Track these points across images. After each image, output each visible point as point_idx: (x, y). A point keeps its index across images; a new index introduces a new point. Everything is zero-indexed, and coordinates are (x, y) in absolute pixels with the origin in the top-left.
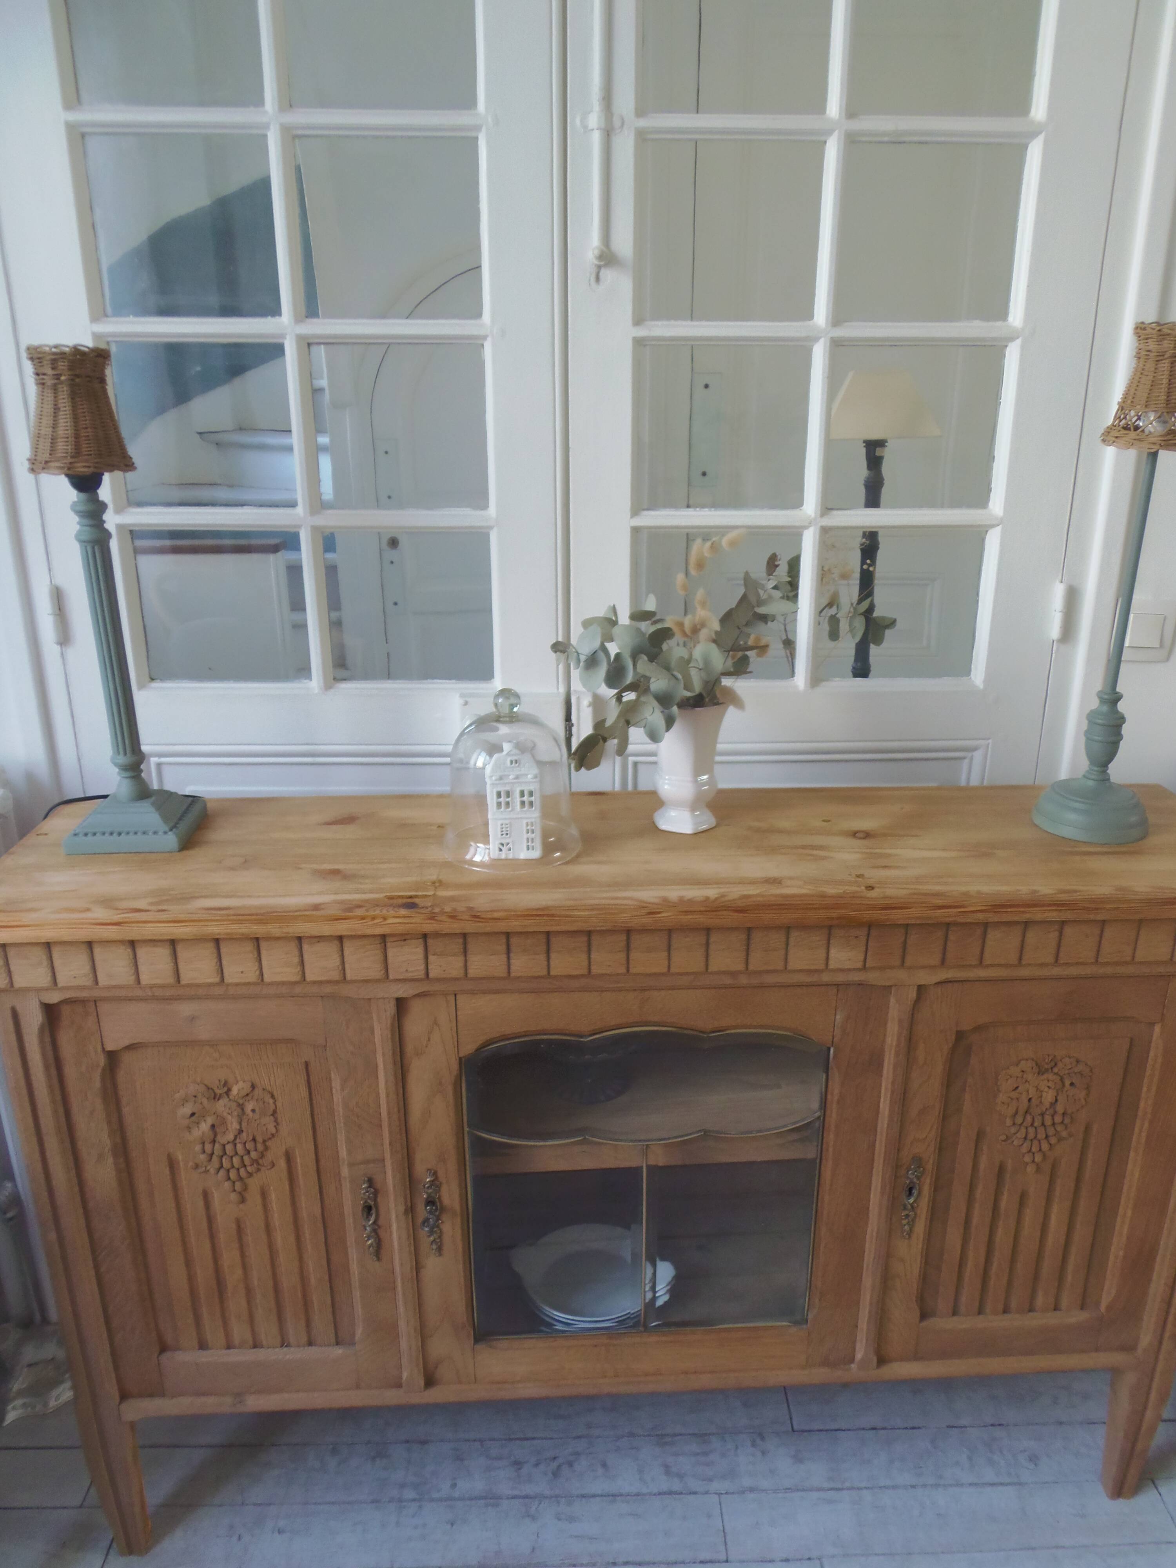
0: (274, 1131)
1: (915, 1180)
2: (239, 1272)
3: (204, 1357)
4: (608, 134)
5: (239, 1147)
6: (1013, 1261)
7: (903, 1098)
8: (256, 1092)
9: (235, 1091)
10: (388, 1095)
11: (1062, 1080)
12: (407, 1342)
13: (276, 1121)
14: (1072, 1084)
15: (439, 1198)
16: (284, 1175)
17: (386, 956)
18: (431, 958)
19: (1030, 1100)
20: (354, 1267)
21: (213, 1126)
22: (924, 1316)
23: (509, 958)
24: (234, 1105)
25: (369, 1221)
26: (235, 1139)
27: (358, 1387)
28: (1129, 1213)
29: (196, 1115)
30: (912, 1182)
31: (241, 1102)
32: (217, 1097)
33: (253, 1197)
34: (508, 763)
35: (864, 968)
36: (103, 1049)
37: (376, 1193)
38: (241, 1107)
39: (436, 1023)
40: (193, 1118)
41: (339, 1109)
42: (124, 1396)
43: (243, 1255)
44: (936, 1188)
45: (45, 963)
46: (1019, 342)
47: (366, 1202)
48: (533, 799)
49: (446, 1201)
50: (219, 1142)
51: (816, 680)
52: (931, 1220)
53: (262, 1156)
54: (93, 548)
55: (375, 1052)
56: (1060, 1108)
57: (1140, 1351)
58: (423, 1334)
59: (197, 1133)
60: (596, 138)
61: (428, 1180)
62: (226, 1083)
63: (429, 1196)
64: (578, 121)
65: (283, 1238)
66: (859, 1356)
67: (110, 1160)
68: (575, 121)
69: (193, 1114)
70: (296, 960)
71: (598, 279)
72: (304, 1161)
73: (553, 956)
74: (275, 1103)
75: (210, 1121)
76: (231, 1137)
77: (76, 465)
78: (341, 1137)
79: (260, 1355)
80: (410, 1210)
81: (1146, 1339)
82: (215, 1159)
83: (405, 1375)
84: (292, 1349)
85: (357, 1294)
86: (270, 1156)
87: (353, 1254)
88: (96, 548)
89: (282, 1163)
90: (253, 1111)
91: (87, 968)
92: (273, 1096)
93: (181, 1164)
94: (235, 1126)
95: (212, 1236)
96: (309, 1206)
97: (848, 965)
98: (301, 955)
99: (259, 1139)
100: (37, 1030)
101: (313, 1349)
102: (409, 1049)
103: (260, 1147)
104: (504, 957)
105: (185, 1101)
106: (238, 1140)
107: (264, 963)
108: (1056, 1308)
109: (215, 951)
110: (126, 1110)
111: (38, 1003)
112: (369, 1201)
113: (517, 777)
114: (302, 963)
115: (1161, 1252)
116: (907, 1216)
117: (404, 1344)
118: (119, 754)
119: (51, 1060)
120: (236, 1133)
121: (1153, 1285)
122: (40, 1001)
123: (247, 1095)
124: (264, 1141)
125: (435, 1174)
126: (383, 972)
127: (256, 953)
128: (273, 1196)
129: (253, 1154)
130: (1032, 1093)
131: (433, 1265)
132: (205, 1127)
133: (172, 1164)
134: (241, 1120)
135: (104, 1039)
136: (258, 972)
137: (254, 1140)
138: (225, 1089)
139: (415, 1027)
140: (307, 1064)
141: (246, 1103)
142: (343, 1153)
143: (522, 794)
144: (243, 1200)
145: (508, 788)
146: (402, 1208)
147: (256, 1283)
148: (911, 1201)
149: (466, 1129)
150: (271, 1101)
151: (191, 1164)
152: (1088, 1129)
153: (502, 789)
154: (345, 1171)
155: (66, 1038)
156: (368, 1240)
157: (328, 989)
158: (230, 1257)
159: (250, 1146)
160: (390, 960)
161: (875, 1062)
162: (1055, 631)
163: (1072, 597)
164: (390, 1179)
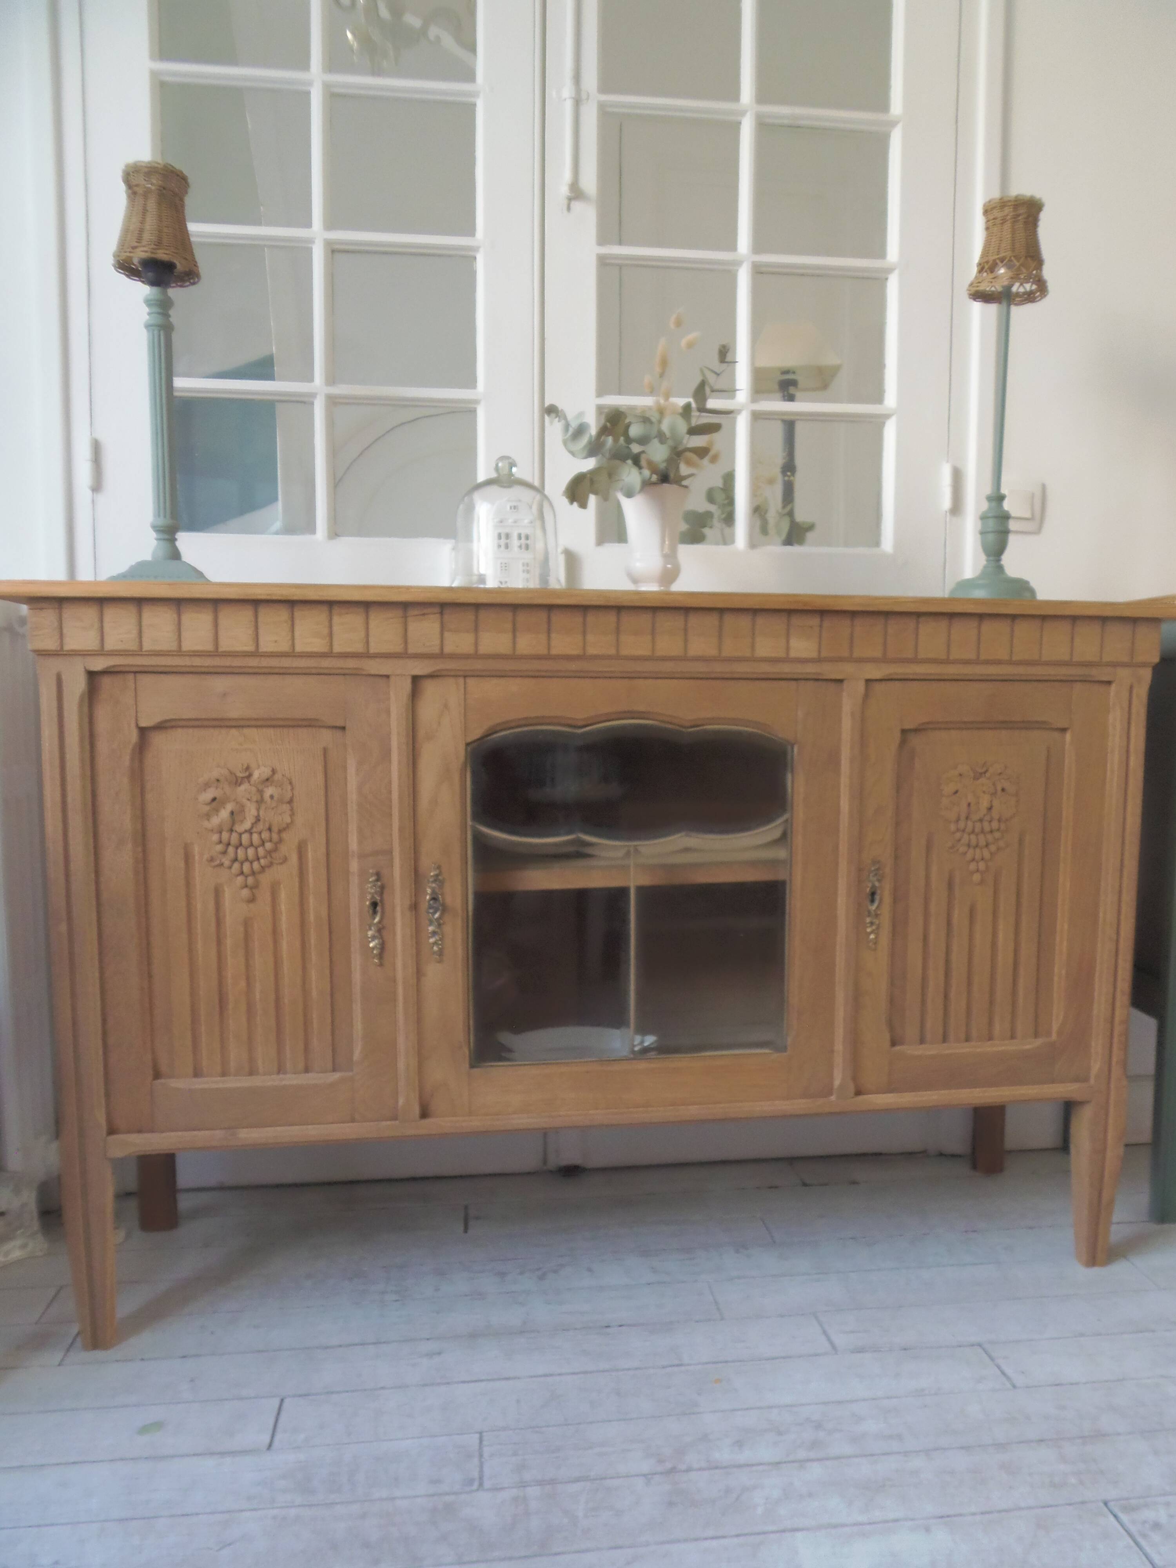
0: (288, 820)
1: (877, 884)
2: (243, 984)
3: (199, 1084)
4: (577, 102)
5: (255, 837)
6: (969, 983)
7: (860, 795)
8: (276, 777)
9: (256, 775)
10: (400, 778)
11: (994, 784)
12: (404, 1062)
13: (292, 809)
14: (1003, 790)
15: (442, 894)
16: (295, 871)
17: (406, 630)
18: (446, 634)
19: (969, 805)
20: (357, 977)
21: (232, 813)
22: (893, 1043)
23: (514, 637)
24: (254, 789)
25: (374, 919)
26: (252, 828)
27: (353, 1120)
28: (1066, 927)
29: (217, 800)
30: (874, 886)
31: (260, 787)
32: (239, 781)
33: (264, 896)
34: (508, 508)
35: (819, 660)
36: (137, 725)
37: (382, 887)
38: (261, 792)
39: (446, 706)
40: (214, 804)
41: (353, 796)
42: (112, 1131)
43: (248, 966)
44: (895, 900)
45: (97, 625)
46: (896, 272)
47: (373, 897)
48: (528, 542)
49: (449, 900)
50: (236, 831)
51: (753, 544)
52: (894, 935)
53: (275, 850)
54: (159, 331)
55: (389, 734)
56: (995, 814)
57: (1092, 1081)
58: (421, 1054)
59: (215, 821)
60: (568, 106)
61: (432, 874)
62: (248, 768)
63: (433, 892)
64: (554, 93)
65: (288, 945)
66: (837, 1082)
67: (129, 846)
68: (551, 93)
69: (214, 799)
70: (326, 631)
71: (569, 209)
72: (315, 854)
73: (553, 635)
74: (292, 789)
75: (230, 807)
76: (247, 825)
77: (158, 251)
78: (353, 827)
79: (256, 1081)
80: (415, 907)
81: (1096, 1066)
82: (231, 850)
83: (401, 1101)
84: (288, 1076)
85: (357, 1008)
86: (284, 849)
87: (357, 961)
88: (162, 333)
89: (294, 859)
90: (272, 797)
91: (135, 632)
92: (291, 783)
93: (197, 858)
94: (254, 812)
95: (219, 942)
96: (315, 906)
97: (804, 655)
98: (331, 627)
99: (275, 829)
100: (78, 698)
101: (310, 1075)
102: (421, 733)
103: (275, 836)
104: (510, 635)
105: (207, 786)
106: (254, 830)
107: (297, 633)
108: (1013, 1037)
109: (253, 619)
110: (149, 796)
111: (83, 670)
112: (376, 896)
113: (515, 522)
114: (331, 635)
115: (1098, 968)
116: (872, 923)
117: (401, 1065)
118: (159, 516)
119: (87, 734)
120: (253, 821)
121: (1095, 1006)
122: (85, 668)
123: (267, 780)
124: (280, 832)
125: (439, 867)
126: (402, 645)
127: (290, 623)
128: (283, 895)
129: (268, 846)
130: (970, 798)
131: (434, 973)
132: (224, 814)
133: (188, 858)
134: (259, 808)
135: (139, 715)
136: (290, 642)
137: (270, 829)
138: (247, 774)
139: (428, 710)
140: (325, 751)
141: (265, 789)
142: (354, 845)
143: (520, 537)
144: (252, 900)
145: (507, 530)
146: (407, 903)
147: (258, 996)
148: (874, 907)
149: (470, 822)
150: (289, 787)
151: (206, 856)
152: (1021, 841)
153: (504, 531)
154: (354, 866)
155: (103, 714)
156: (373, 940)
157: (351, 664)
158: (234, 964)
159: (266, 835)
160: (410, 634)
161: (833, 760)
162: (946, 502)
163: (957, 476)
164: (398, 873)
